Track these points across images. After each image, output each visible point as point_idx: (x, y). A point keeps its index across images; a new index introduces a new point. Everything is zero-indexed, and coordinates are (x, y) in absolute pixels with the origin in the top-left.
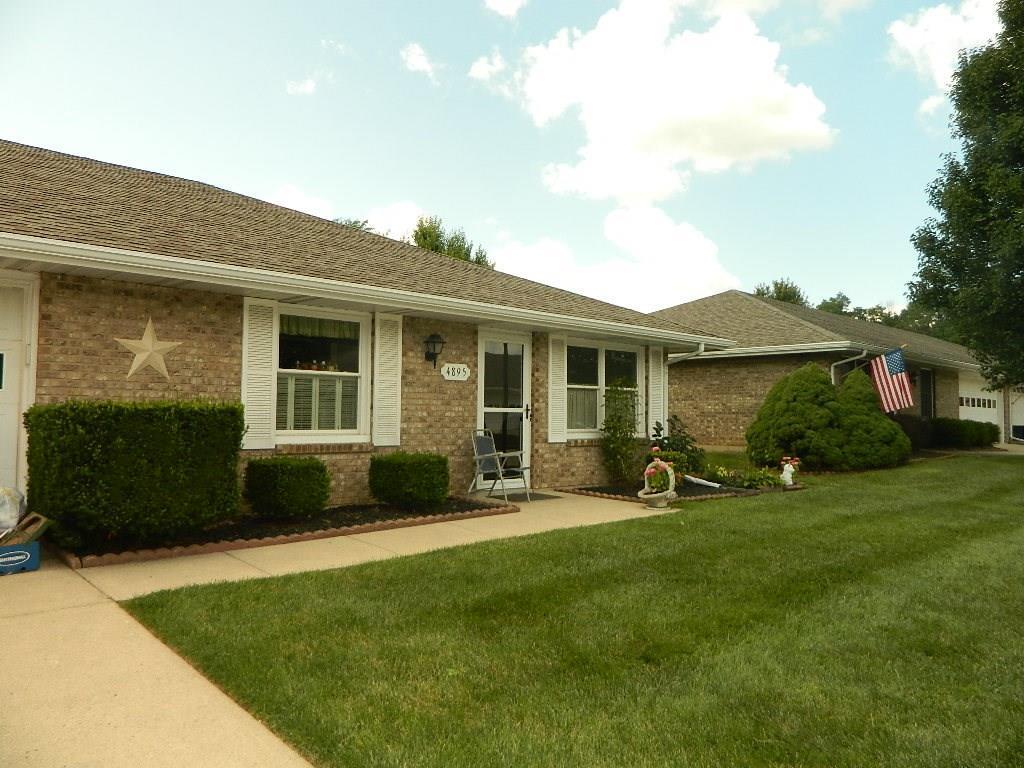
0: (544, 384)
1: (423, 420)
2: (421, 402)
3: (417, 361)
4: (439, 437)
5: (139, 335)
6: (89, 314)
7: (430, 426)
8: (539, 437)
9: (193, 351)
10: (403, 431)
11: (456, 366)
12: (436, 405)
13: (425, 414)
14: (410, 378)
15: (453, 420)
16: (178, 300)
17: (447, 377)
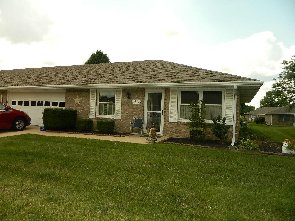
0: (168, 104)
1: (127, 113)
2: (127, 109)
3: (126, 99)
4: (132, 118)
5: (76, 98)
6: (70, 95)
7: (129, 115)
8: (166, 120)
9: (83, 100)
10: (122, 116)
11: (136, 100)
12: (131, 110)
13: (128, 112)
14: (124, 103)
15: (135, 114)
16: (81, 91)
17: (134, 103)
